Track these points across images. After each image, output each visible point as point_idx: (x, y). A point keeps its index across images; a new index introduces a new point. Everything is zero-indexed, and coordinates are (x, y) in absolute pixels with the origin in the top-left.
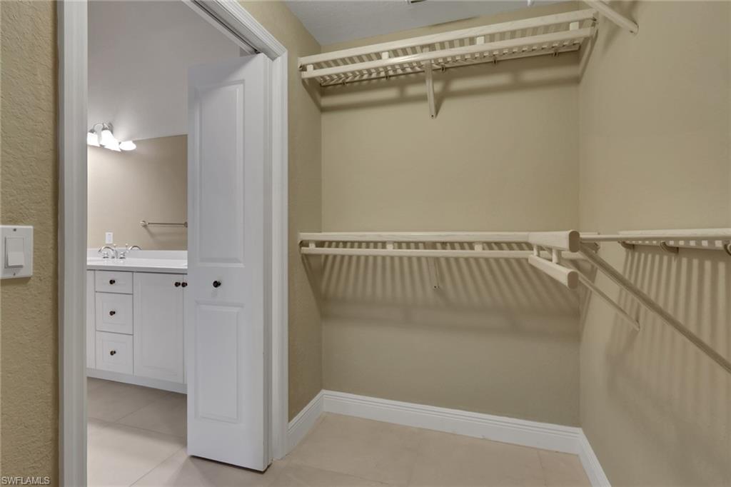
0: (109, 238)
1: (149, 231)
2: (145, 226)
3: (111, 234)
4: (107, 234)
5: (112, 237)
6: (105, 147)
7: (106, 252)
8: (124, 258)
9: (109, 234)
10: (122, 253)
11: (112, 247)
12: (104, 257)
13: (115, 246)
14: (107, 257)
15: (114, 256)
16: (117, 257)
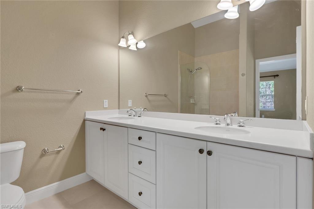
0: (130, 104)
1: (148, 99)
2: (146, 96)
3: (131, 101)
4: (129, 101)
5: (131, 102)
6: (129, 48)
7: (130, 112)
8: (140, 116)
9: (130, 101)
10: (139, 113)
11: (134, 109)
12: (129, 116)
13: (135, 109)
14: (131, 116)
15: (135, 115)
16: (136, 116)
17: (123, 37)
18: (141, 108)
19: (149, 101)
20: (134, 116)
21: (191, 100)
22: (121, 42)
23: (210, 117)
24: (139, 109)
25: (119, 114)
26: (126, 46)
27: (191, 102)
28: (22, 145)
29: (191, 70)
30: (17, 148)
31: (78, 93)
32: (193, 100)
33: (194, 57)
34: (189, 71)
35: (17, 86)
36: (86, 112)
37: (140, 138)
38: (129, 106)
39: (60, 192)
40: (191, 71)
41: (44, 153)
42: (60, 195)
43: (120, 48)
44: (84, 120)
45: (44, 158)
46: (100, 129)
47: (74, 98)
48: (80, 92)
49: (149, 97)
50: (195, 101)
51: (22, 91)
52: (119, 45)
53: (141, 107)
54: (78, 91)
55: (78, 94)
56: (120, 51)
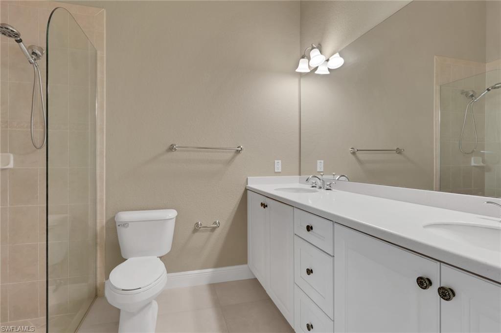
0: (320, 166)
1: (357, 158)
2: (354, 153)
4: (319, 161)
5: (322, 165)
6: (316, 72)
7: (314, 182)
8: (330, 189)
9: (321, 162)
10: (329, 183)
11: (320, 177)
12: (313, 187)
13: (322, 175)
14: (315, 187)
15: (321, 186)
16: (324, 188)
17: (303, 57)
18: (334, 175)
19: (359, 161)
20: (320, 188)
21: (472, 159)
22: (300, 65)
23: (488, 202)
24: (331, 177)
25: (300, 183)
26: (309, 71)
27: (473, 164)
28: (172, 214)
29: (471, 93)
30: (168, 218)
31: (237, 150)
32: (480, 159)
33: (485, 63)
34: (466, 95)
35: (170, 145)
36: (248, 177)
37: (309, 228)
38: (318, 170)
39: (215, 282)
40: (472, 96)
41: (197, 229)
42: (214, 288)
43: (301, 75)
44: (246, 190)
45: (197, 234)
46: (260, 204)
47: (233, 158)
48: (240, 149)
49: (360, 155)
50: (483, 161)
51: (175, 150)
52: (297, 70)
53: (334, 173)
54: (238, 147)
55: (238, 152)
56: (302, 80)
